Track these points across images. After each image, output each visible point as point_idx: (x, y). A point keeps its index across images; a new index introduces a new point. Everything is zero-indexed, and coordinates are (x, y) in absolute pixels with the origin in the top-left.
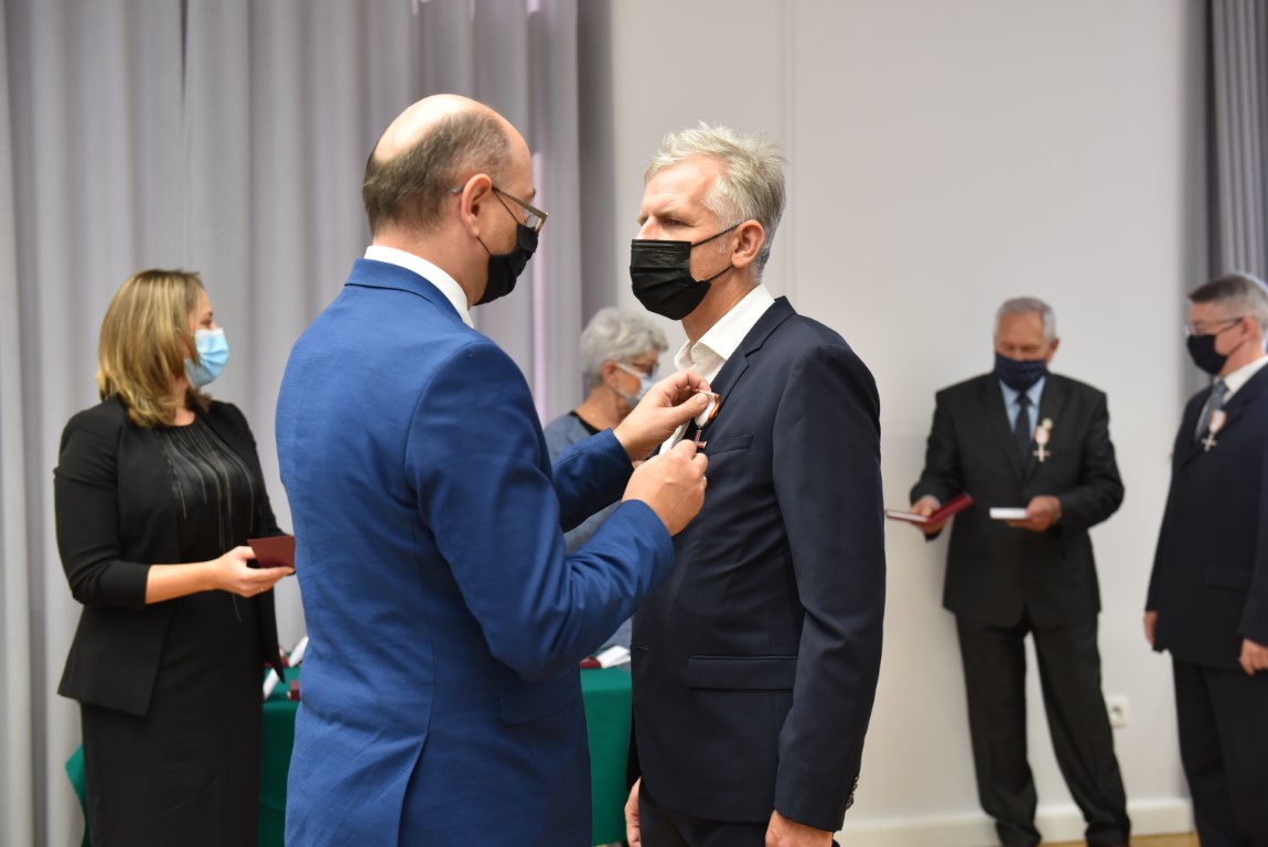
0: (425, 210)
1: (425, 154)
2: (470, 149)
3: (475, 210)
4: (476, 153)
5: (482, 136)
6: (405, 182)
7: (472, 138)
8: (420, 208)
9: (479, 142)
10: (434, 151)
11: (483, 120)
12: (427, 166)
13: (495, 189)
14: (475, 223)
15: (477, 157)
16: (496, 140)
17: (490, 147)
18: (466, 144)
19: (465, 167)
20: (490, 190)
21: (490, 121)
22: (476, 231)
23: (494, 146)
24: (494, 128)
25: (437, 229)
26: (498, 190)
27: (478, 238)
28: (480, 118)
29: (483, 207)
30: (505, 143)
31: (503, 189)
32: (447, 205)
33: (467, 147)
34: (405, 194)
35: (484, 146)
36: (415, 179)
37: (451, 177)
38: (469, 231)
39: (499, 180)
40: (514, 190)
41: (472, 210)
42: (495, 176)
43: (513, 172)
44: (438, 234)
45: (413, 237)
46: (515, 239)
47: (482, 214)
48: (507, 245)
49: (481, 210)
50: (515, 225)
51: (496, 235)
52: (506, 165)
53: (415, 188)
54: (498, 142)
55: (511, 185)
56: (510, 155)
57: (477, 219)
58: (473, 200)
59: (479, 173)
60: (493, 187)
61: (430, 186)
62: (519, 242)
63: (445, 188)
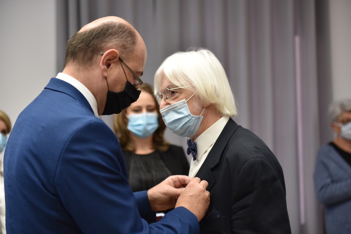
0: (86, 58)
2: (115, 38)
3: (108, 66)
4: (118, 41)
5: (123, 35)
6: (82, 42)
7: (118, 34)
8: (84, 56)
11: (128, 29)
12: (93, 38)
13: (121, 60)
14: (106, 71)
17: (125, 41)
18: (115, 35)
19: (110, 44)
20: (117, 59)
21: (131, 31)
22: (106, 74)
24: (132, 34)
25: (89, 68)
26: (122, 61)
27: (106, 78)
29: (112, 65)
30: (134, 43)
31: (125, 62)
32: (96, 59)
33: (115, 37)
34: (80, 48)
36: (86, 42)
37: (102, 46)
38: (103, 73)
39: (123, 56)
40: (131, 65)
41: (106, 65)
42: (122, 53)
43: (133, 57)
44: (89, 70)
45: (79, 69)
46: (124, 87)
47: (111, 68)
48: (119, 89)
49: (111, 66)
50: (126, 80)
51: (116, 81)
52: (130, 52)
53: (84, 46)
54: (130, 40)
55: (130, 62)
56: (134, 49)
57: (108, 70)
58: (107, 60)
59: (114, 49)
60: (120, 58)
61: (90, 47)
62: (125, 89)
63: (98, 50)
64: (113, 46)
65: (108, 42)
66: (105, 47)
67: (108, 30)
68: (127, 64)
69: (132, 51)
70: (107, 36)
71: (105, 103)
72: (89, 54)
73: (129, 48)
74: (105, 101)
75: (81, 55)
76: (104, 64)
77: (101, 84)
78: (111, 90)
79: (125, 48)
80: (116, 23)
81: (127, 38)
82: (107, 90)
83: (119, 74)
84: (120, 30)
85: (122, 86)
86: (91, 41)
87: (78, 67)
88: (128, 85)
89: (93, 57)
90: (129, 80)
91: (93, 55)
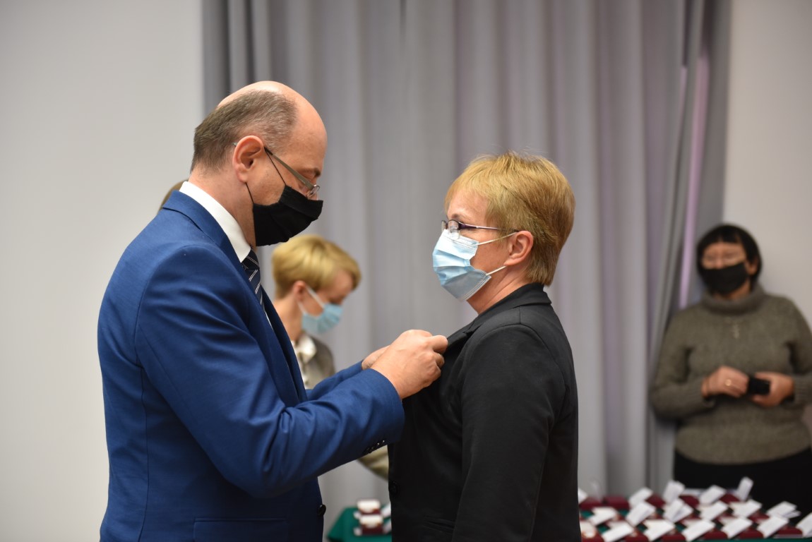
2: (256, 117)
4: (260, 121)
5: (270, 110)
6: (207, 130)
7: (261, 110)
9: (266, 114)
10: (231, 112)
11: (278, 100)
12: (222, 123)
13: (268, 152)
14: (244, 172)
15: (261, 124)
16: (279, 117)
17: (273, 121)
18: (256, 112)
19: (248, 128)
20: (262, 150)
22: (244, 177)
23: (277, 121)
24: (287, 108)
25: (220, 170)
26: (272, 154)
27: (246, 183)
28: (276, 99)
29: (255, 161)
30: (290, 122)
31: (277, 155)
32: (229, 154)
33: (256, 114)
34: (204, 138)
35: (268, 117)
36: (213, 129)
37: (235, 133)
38: (238, 176)
39: (271, 145)
40: (288, 159)
41: (243, 161)
42: (268, 141)
43: (290, 146)
44: (220, 174)
45: (205, 173)
46: (279, 196)
47: (254, 167)
48: (272, 199)
49: (253, 164)
50: (282, 186)
51: (263, 187)
52: (283, 138)
53: (211, 135)
54: (282, 119)
55: (286, 154)
56: (290, 132)
57: (248, 170)
58: (244, 154)
59: (255, 135)
60: (266, 149)
61: (220, 135)
62: (281, 199)
63: (229, 140)
64: (253, 132)
65: (245, 125)
66: (240, 134)
67: (244, 106)
68: (281, 158)
69: (287, 136)
70: (244, 116)
71: (253, 225)
72: (218, 147)
73: (280, 131)
74: (252, 221)
75: (207, 151)
76: (240, 160)
77: (238, 194)
78: (258, 202)
79: (275, 132)
80: (260, 92)
81: (277, 114)
82: (250, 203)
83: (268, 175)
84: (264, 104)
85: (277, 194)
86: (220, 125)
87: (204, 169)
88: (288, 192)
89: (224, 151)
90: (289, 184)
91: (223, 147)
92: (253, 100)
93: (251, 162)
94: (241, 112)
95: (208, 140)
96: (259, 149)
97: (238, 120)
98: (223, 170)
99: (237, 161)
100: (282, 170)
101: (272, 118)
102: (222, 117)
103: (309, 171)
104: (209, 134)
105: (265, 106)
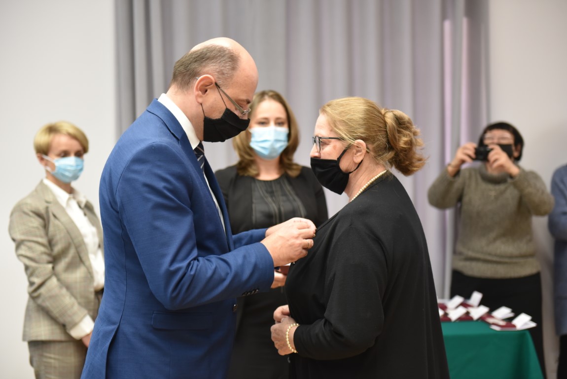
1: (193, 56)
2: (212, 63)
4: (214, 65)
5: (222, 59)
6: (181, 66)
7: (216, 58)
8: (182, 80)
9: (219, 61)
10: (198, 57)
11: (228, 53)
14: (201, 97)
15: (214, 67)
16: (227, 64)
17: (223, 66)
18: (213, 59)
19: (207, 69)
20: (214, 84)
21: (232, 56)
22: (200, 100)
23: (225, 67)
24: (233, 59)
25: (186, 92)
26: (220, 88)
27: (201, 104)
28: (227, 52)
29: (209, 91)
30: (234, 69)
31: (223, 88)
33: (213, 61)
34: (179, 70)
35: (220, 64)
36: (185, 65)
37: (198, 71)
38: (197, 99)
39: (220, 82)
40: (229, 92)
41: (200, 90)
42: (218, 79)
43: (232, 84)
44: (185, 95)
45: (176, 92)
46: (222, 115)
47: (207, 95)
48: (217, 115)
49: (207, 92)
50: (225, 108)
51: (212, 108)
52: (228, 78)
53: (183, 69)
54: (229, 66)
55: (228, 89)
56: (233, 75)
57: (203, 96)
58: (202, 85)
59: (210, 74)
60: (216, 84)
61: (188, 71)
62: (222, 116)
63: (194, 75)
64: (209, 72)
65: (205, 66)
66: (201, 72)
67: (206, 54)
68: (225, 91)
69: (231, 77)
72: (187, 78)
73: (227, 74)
74: (203, 128)
75: (180, 79)
76: (199, 89)
77: (195, 109)
78: (207, 116)
79: (223, 74)
80: (218, 46)
81: (226, 62)
82: (203, 116)
83: (216, 100)
84: (218, 54)
85: (220, 113)
86: (190, 64)
87: (176, 90)
88: (228, 113)
89: (190, 81)
90: (229, 107)
91: (190, 79)
92: (212, 51)
93: (206, 91)
94: (203, 58)
95: (181, 73)
96: (212, 83)
97: (202, 62)
98: (188, 93)
99: (197, 89)
100: (225, 99)
101: (223, 64)
102: (191, 59)
103: (243, 100)
104: (181, 68)
105: (219, 56)
